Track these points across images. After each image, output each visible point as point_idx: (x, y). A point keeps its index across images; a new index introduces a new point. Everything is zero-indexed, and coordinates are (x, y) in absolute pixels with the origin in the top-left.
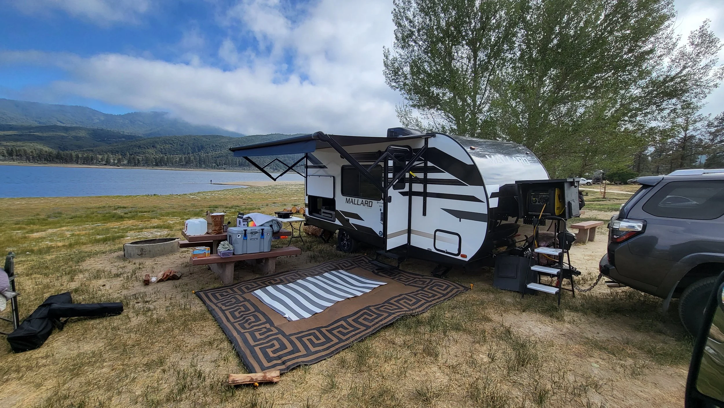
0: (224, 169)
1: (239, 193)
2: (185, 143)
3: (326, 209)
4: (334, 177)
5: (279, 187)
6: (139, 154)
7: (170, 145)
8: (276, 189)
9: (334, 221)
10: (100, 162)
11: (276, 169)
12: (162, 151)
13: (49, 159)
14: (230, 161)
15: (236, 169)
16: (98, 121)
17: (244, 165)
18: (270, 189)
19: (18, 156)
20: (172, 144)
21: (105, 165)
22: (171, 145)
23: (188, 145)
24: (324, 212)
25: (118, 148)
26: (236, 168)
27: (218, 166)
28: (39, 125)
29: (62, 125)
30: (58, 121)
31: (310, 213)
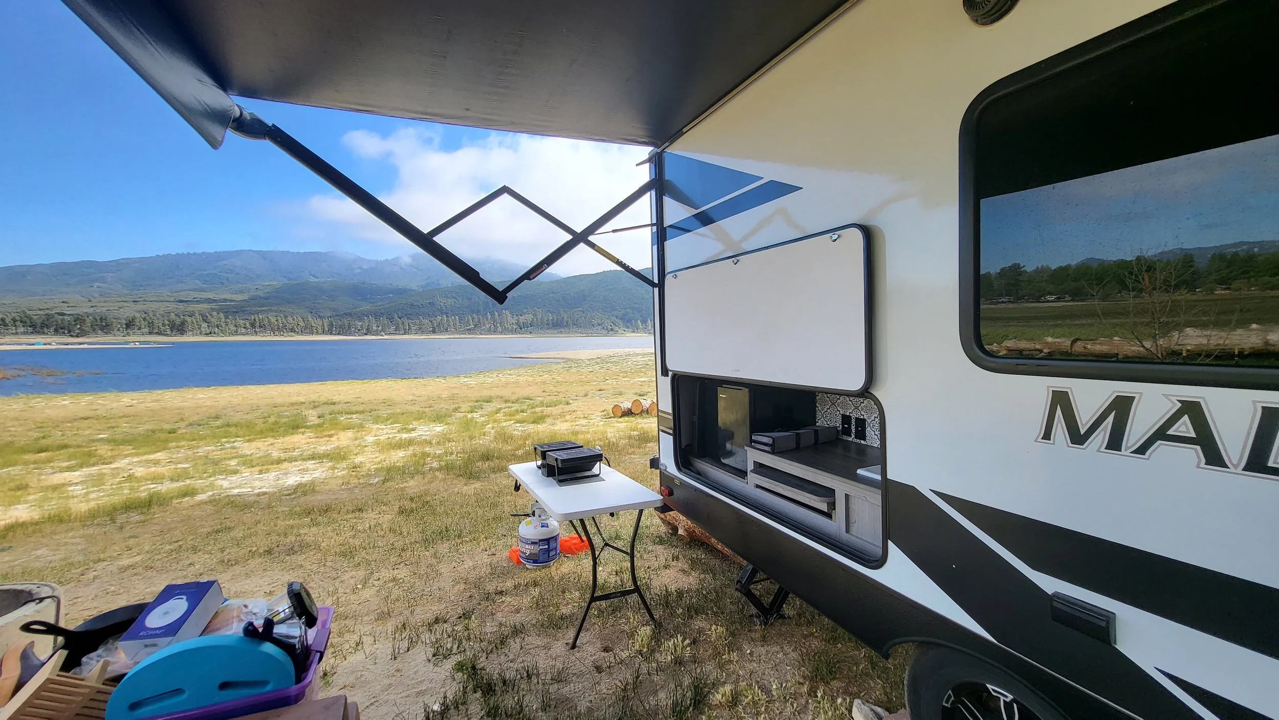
0: (530, 333)
1: (544, 372)
2: (474, 297)
3: (774, 450)
4: (868, 234)
5: (615, 359)
6: (411, 316)
7: (453, 300)
8: (608, 363)
9: (878, 562)
10: (359, 330)
11: (612, 330)
12: (442, 310)
13: (297, 330)
14: (539, 320)
15: (547, 333)
16: (359, 271)
17: (560, 325)
18: (598, 364)
19: (262, 327)
20: (456, 298)
21: (366, 334)
22: (455, 300)
23: (478, 298)
24: (761, 468)
25: (383, 309)
26: (547, 331)
27: (521, 329)
28: (289, 282)
29: (316, 280)
30: (311, 275)
31: (683, 459)
